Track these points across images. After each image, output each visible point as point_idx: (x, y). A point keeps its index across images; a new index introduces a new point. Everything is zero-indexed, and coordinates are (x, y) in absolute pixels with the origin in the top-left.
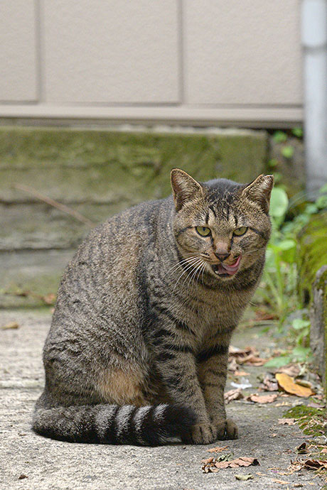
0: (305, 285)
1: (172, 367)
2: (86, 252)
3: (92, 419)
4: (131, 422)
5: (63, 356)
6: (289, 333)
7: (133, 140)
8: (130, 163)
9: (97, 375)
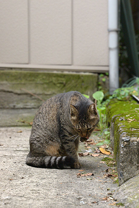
0: (109, 121)
1: (68, 146)
2: (41, 110)
3: (44, 161)
4: (55, 161)
5: (35, 142)
6: (103, 135)
7: (57, 76)
8: (56, 82)
9: (45, 147)
